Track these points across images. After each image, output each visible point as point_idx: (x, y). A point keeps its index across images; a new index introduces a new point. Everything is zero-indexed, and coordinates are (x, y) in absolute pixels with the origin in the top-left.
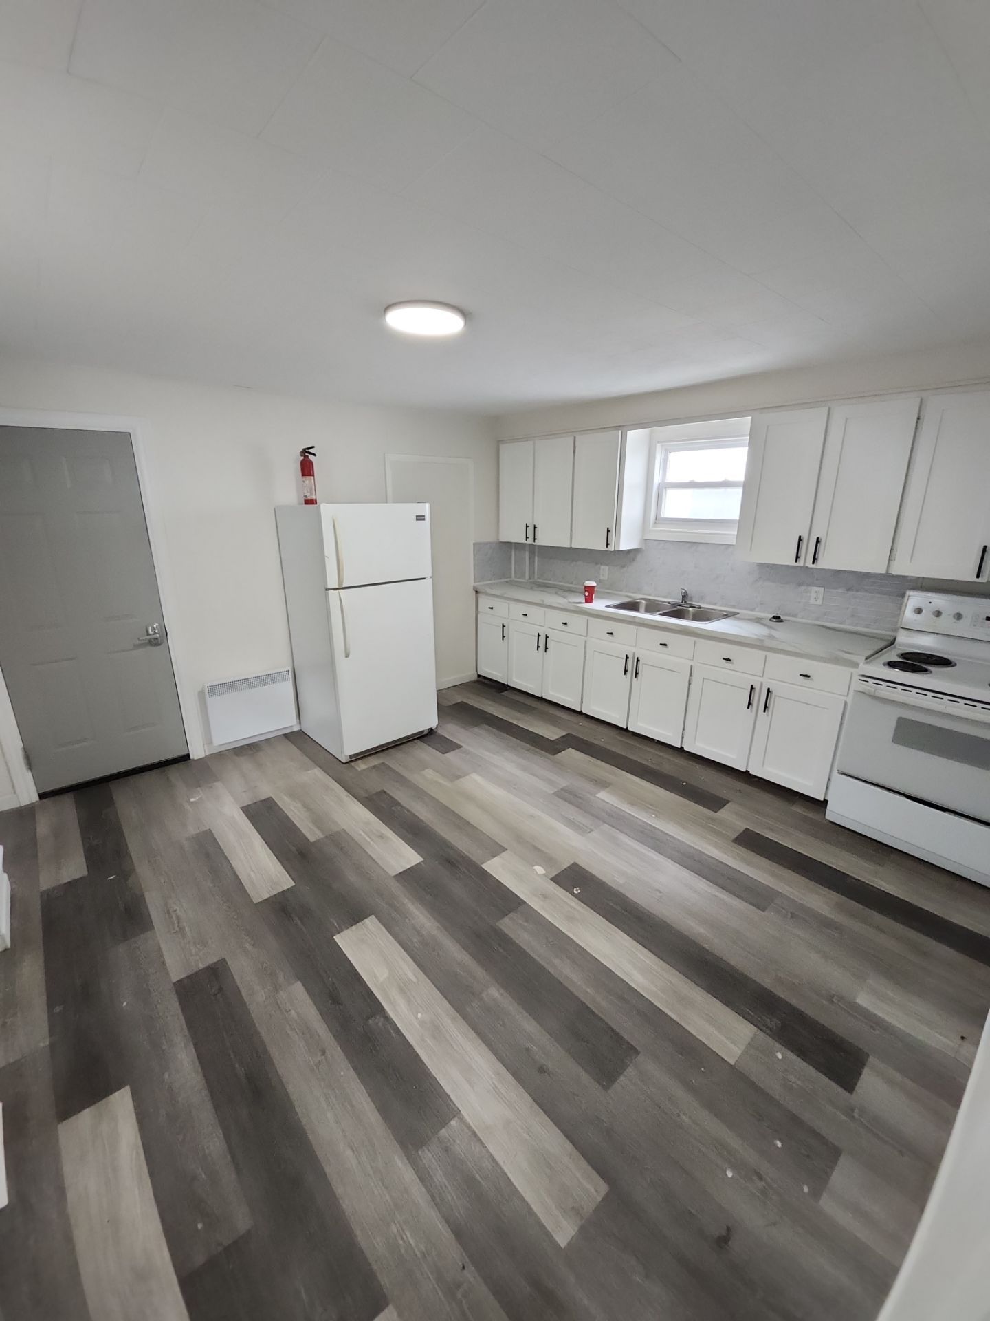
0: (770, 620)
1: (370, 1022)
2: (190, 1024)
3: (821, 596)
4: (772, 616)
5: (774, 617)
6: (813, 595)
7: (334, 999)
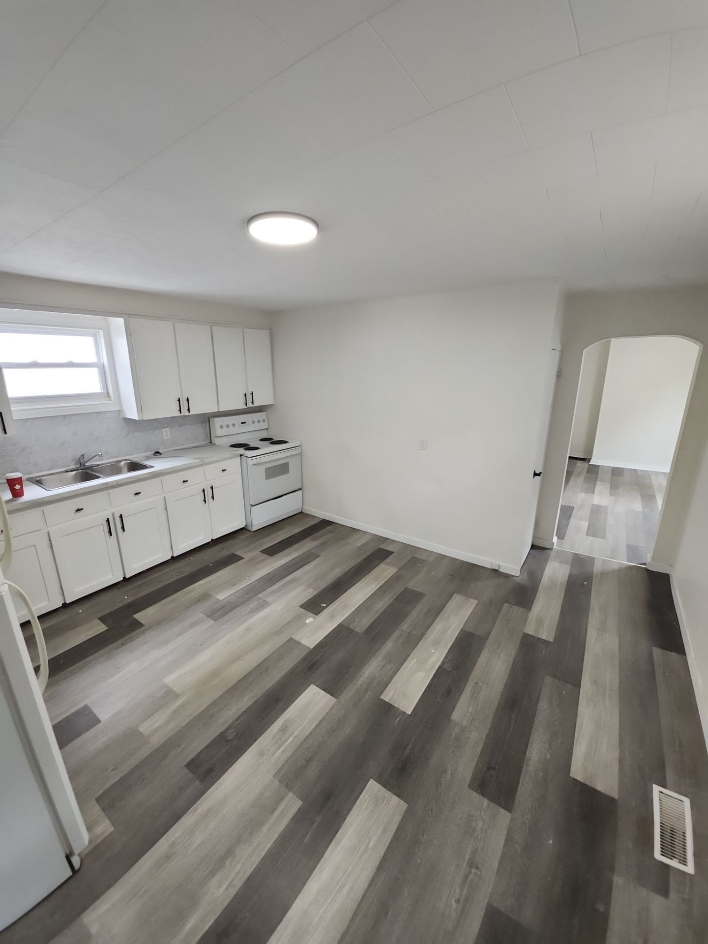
0: (154, 455)
1: (449, 670)
2: (519, 770)
3: (169, 433)
4: (154, 452)
5: (156, 453)
6: (165, 434)
7: (449, 692)
